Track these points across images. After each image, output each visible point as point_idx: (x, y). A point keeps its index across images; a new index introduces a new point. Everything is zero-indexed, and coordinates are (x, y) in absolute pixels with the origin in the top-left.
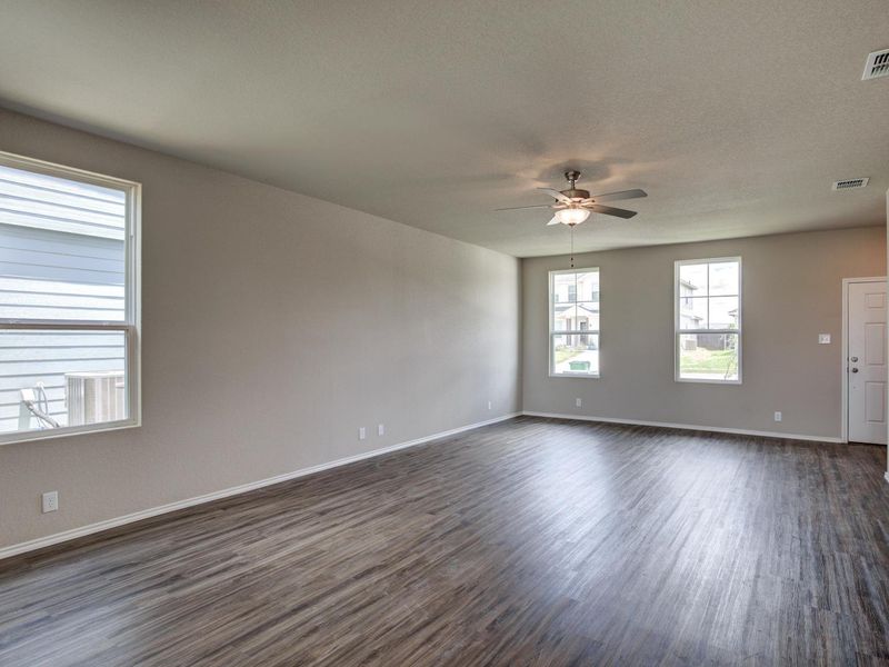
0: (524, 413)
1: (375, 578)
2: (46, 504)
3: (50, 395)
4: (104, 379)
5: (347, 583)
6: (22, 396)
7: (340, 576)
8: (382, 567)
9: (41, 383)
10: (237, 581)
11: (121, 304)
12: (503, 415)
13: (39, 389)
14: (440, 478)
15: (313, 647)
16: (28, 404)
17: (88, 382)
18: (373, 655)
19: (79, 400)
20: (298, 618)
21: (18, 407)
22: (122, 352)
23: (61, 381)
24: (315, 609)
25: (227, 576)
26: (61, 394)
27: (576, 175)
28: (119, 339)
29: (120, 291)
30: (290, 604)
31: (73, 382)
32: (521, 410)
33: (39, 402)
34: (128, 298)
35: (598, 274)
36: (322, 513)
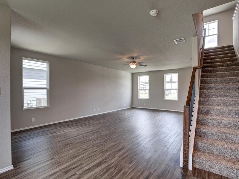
0: (133, 107)
1: (89, 133)
2: (32, 120)
3: (33, 102)
4: (43, 99)
5: (84, 134)
6: (27, 102)
7: (83, 133)
8: (90, 132)
9: (31, 99)
10: (65, 133)
11: (46, 83)
12: (127, 107)
13: (31, 101)
14: (108, 119)
15: (75, 141)
16: (29, 104)
17: (40, 99)
18: (84, 142)
19: (39, 103)
20: (73, 138)
21: (27, 104)
22: (46, 93)
23: (35, 99)
24: (77, 137)
25: (63, 132)
26: (35, 102)
27: (133, 58)
28: (46, 91)
29: (46, 81)
30: (73, 136)
31: (37, 99)
32: (132, 106)
33: (31, 103)
34: (47, 82)
35: (148, 76)
36: (83, 124)
